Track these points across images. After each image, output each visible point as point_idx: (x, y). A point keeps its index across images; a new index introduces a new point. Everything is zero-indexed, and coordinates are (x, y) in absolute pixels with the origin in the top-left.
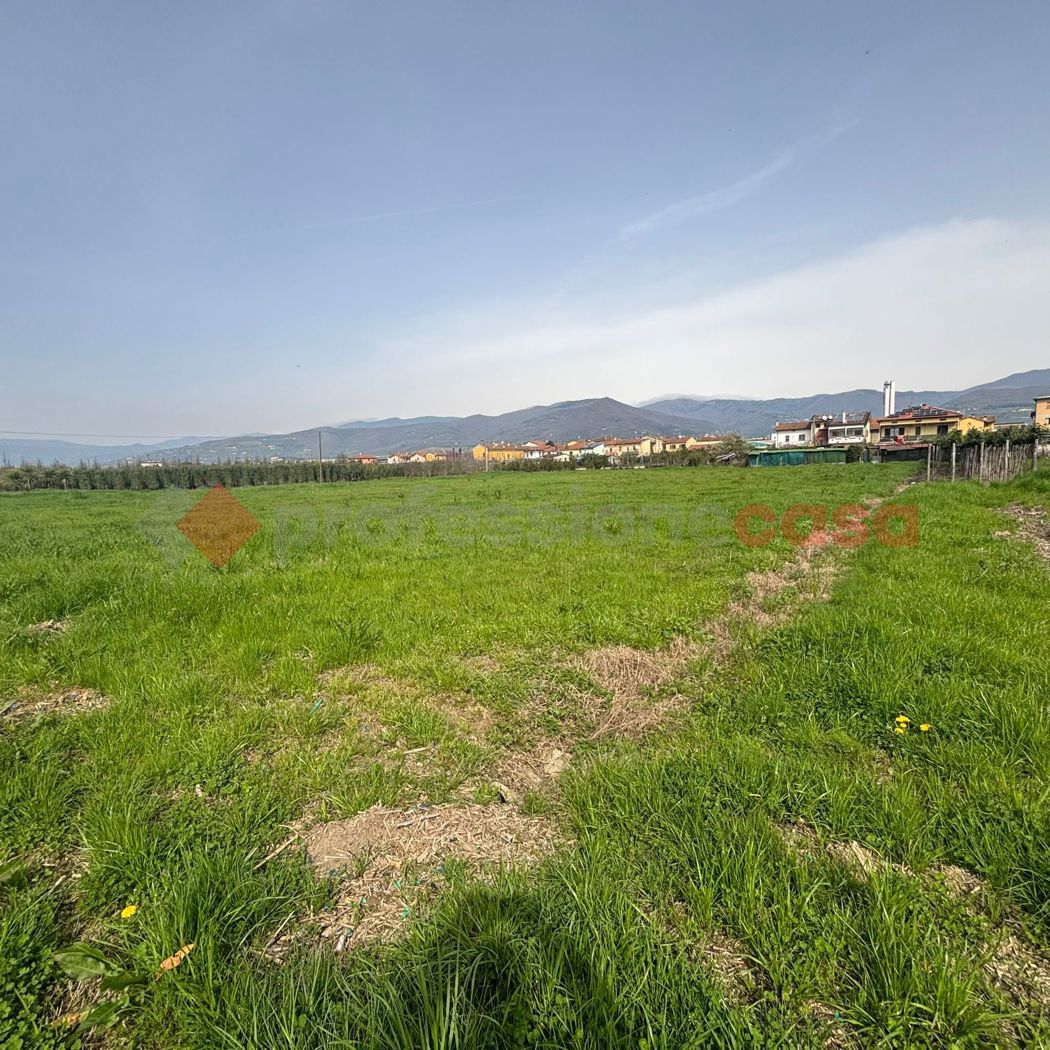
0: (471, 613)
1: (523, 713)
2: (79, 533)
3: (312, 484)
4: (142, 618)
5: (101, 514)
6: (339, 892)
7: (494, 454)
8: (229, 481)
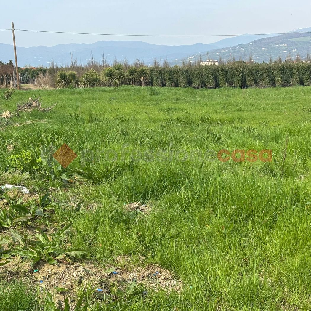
5: (169, 110)
8: (279, 80)
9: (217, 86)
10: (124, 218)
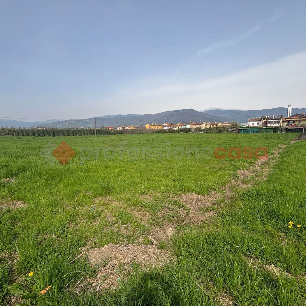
0: (143, 180)
1: (160, 215)
2: (18, 150)
3: (93, 136)
4: (37, 178)
5: (25, 144)
6: (98, 271)
7: (153, 127)
8: (66, 134)
9: (44, 135)
10: (2, 185)
